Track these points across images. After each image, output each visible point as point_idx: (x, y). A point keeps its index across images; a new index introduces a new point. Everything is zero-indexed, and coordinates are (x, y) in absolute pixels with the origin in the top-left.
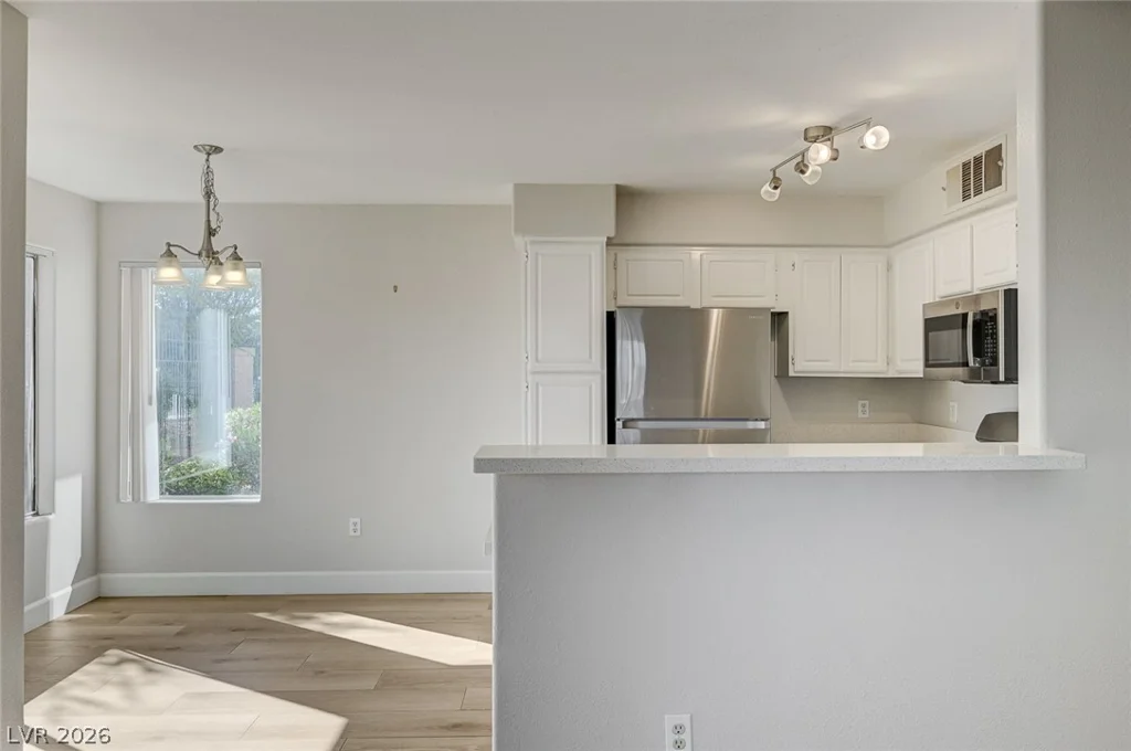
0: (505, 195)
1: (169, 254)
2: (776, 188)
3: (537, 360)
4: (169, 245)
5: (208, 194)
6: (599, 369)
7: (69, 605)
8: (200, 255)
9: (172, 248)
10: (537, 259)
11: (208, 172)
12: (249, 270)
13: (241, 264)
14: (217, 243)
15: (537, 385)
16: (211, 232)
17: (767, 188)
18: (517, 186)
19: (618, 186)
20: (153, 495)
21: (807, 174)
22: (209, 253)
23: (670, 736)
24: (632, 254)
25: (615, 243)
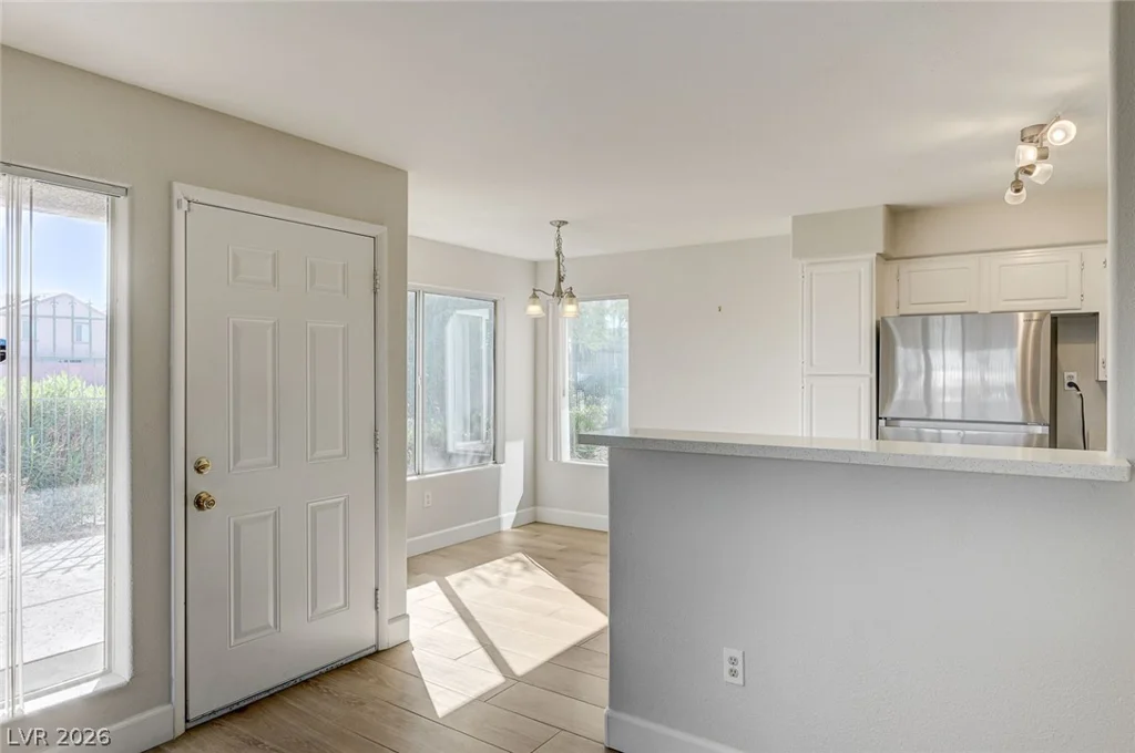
0: (784, 227)
1: (535, 296)
2: (1017, 191)
3: (812, 365)
4: (534, 290)
5: (558, 254)
6: (868, 372)
7: (514, 522)
8: (553, 295)
9: (537, 293)
10: (811, 279)
11: (559, 239)
12: (580, 303)
13: (574, 300)
14: (564, 286)
15: (812, 386)
16: (560, 279)
17: (1010, 193)
18: (795, 219)
19: (887, 206)
20: (566, 457)
21: (1034, 174)
22: (559, 293)
23: (727, 666)
24: (915, 265)
25: (885, 258)
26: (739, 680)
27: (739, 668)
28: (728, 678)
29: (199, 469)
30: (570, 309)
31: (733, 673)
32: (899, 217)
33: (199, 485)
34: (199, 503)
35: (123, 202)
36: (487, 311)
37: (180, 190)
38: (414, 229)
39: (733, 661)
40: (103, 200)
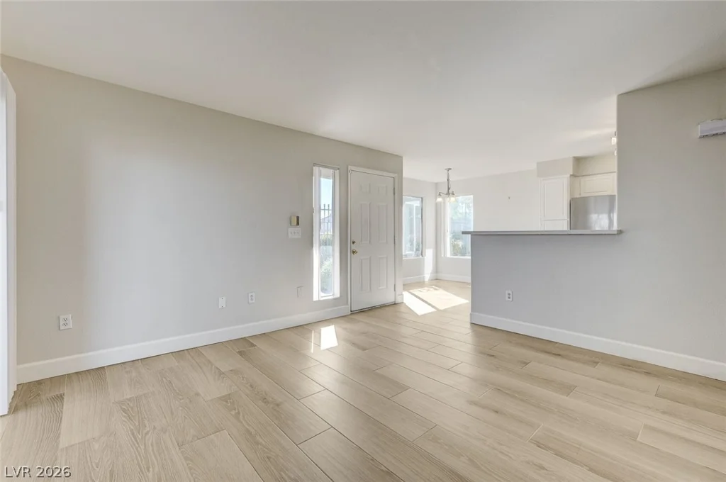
0: (534, 166)
5: (448, 180)
6: (566, 218)
8: (446, 194)
9: (440, 194)
10: (544, 184)
11: (448, 174)
12: (456, 197)
13: (454, 196)
14: (450, 191)
15: (544, 224)
16: (449, 189)
18: (538, 163)
19: (574, 157)
20: (449, 255)
22: (448, 193)
23: (507, 296)
24: (587, 178)
25: (574, 176)
26: (511, 300)
27: (511, 296)
28: (507, 299)
29: (353, 243)
30: (453, 199)
31: (509, 298)
32: (578, 161)
33: (354, 247)
34: (354, 252)
35: (337, 172)
36: (419, 202)
37: (350, 167)
38: (405, 175)
39: (509, 294)
40: (331, 171)
